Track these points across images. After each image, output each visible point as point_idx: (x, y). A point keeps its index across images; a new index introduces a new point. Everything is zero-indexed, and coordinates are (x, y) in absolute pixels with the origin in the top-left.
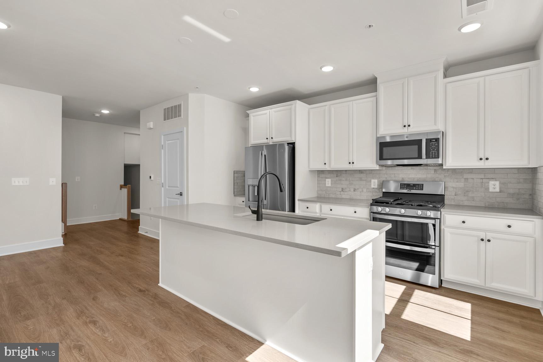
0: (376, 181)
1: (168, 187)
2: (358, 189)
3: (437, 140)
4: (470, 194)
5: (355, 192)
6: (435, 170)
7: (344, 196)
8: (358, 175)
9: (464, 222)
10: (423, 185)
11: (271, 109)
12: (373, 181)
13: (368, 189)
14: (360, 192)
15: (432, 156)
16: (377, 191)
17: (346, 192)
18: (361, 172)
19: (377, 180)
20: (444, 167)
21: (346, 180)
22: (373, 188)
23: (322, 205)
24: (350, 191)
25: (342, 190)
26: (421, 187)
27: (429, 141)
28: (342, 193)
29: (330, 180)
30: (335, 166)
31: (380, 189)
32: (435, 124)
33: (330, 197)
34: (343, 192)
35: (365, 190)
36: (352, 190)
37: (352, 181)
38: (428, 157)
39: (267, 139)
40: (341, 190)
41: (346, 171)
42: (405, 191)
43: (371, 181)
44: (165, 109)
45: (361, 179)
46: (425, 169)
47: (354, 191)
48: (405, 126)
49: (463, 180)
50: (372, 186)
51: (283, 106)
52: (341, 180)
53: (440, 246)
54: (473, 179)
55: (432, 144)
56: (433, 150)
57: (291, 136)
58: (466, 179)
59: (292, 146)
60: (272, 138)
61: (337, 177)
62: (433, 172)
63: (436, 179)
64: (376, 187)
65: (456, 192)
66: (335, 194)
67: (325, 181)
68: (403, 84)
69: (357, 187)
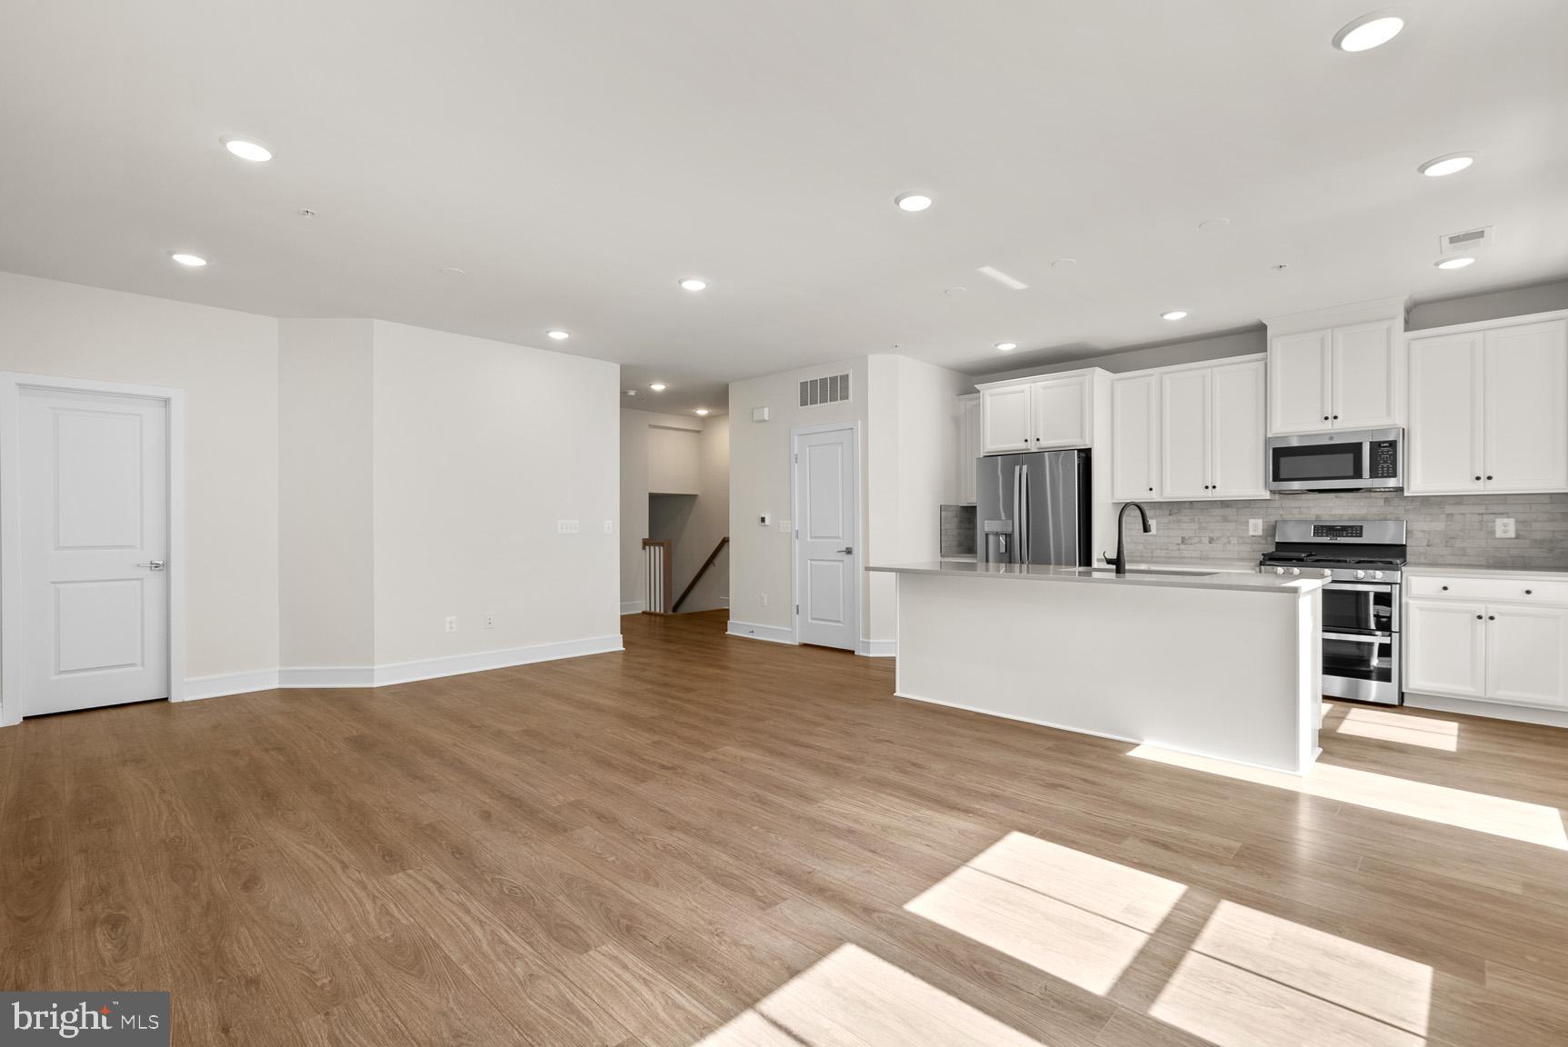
0: (1259, 522)
1: (811, 537)
2: (1218, 538)
3: (1393, 444)
4: (1458, 543)
5: (1211, 544)
6: (1386, 500)
7: (1185, 554)
8: (1218, 512)
9: (1445, 588)
10: (1361, 527)
11: (1035, 382)
12: (1252, 521)
13: (1242, 537)
14: (1224, 544)
15: (1382, 474)
16: (1262, 541)
17: (1191, 544)
18: (1225, 504)
19: (1261, 520)
20: (1406, 494)
21: (1192, 521)
22: (1253, 536)
24: (1200, 542)
25: (1183, 542)
26: (1358, 531)
27: (1375, 446)
28: (1183, 547)
29: (1154, 522)
30: (1172, 493)
31: (1269, 538)
32: (1389, 414)
33: (1154, 555)
34: (1186, 544)
35: (1234, 540)
36: (1206, 540)
37: (1205, 522)
38: (1373, 475)
39: (1026, 441)
40: (1180, 541)
41: (1191, 502)
42: (1325, 540)
43: (1248, 522)
44: (804, 385)
45: (1225, 519)
46: (1366, 498)
47: (1210, 542)
48: (1326, 418)
49: (1443, 517)
50: (1252, 533)
51: (1061, 378)
52: (1179, 521)
53: (1400, 632)
54: (1463, 514)
55: (1383, 451)
56: (1385, 462)
57: (1082, 436)
58: (1450, 516)
59: (1086, 456)
60: (1038, 440)
61: (1170, 515)
62: (1381, 502)
63: (1389, 516)
64: (1260, 533)
65: (1429, 541)
66: (1167, 549)
68: (1322, 340)
69: (1216, 535)
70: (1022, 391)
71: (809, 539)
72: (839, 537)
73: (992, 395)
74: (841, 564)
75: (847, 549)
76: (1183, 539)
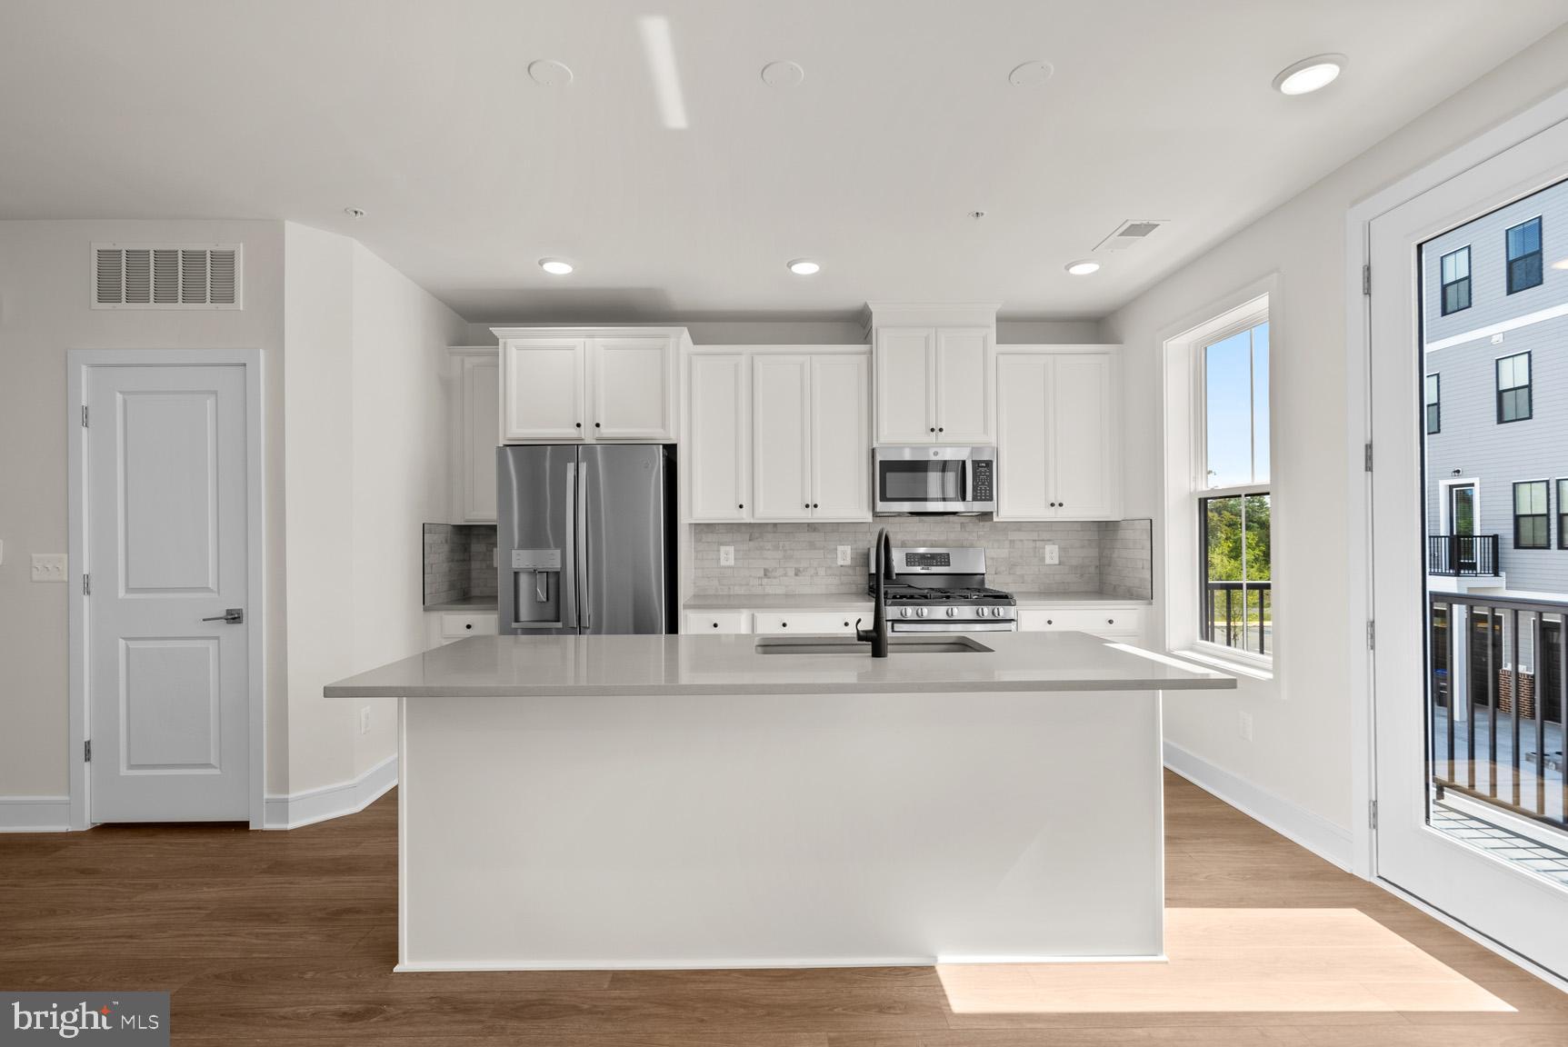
0: (848, 550)
1: (129, 590)
2: (805, 569)
3: (989, 464)
4: (1019, 571)
5: (797, 578)
7: (769, 590)
9: (1050, 622)
10: (948, 554)
11: (592, 336)
12: (840, 548)
13: (830, 567)
14: (811, 576)
15: (981, 496)
16: (851, 572)
17: (775, 578)
19: (849, 547)
20: (995, 519)
21: (776, 548)
22: (842, 566)
23: (756, 614)
24: (785, 575)
25: (765, 575)
26: (944, 559)
27: (976, 464)
28: (765, 581)
29: (731, 549)
30: (766, 512)
31: (858, 568)
32: (985, 430)
33: (732, 593)
34: (769, 578)
35: (822, 572)
36: (791, 573)
37: (791, 549)
38: (975, 499)
39: (579, 425)
40: (762, 573)
41: (775, 525)
42: (918, 569)
43: (836, 549)
45: (812, 546)
46: (945, 522)
47: (796, 575)
48: (932, 430)
49: (1007, 543)
50: (840, 562)
52: (761, 549)
54: (1021, 541)
55: (981, 472)
56: (983, 484)
57: (664, 425)
58: (1012, 542)
59: (670, 454)
60: (598, 425)
61: (750, 540)
62: (958, 527)
63: (965, 543)
64: (848, 562)
65: (996, 569)
66: (748, 585)
67: (719, 551)
68: (927, 339)
69: (803, 565)
70: (572, 348)
71: (121, 593)
72: (207, 589)
73: (518, 348)
74: (212, 645)
75: (229, 612)
76: (766, 571)
